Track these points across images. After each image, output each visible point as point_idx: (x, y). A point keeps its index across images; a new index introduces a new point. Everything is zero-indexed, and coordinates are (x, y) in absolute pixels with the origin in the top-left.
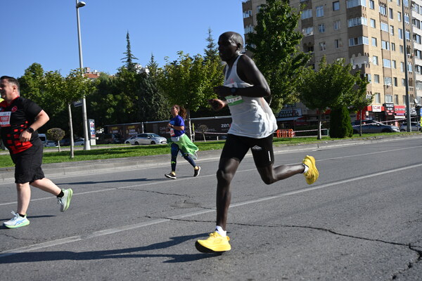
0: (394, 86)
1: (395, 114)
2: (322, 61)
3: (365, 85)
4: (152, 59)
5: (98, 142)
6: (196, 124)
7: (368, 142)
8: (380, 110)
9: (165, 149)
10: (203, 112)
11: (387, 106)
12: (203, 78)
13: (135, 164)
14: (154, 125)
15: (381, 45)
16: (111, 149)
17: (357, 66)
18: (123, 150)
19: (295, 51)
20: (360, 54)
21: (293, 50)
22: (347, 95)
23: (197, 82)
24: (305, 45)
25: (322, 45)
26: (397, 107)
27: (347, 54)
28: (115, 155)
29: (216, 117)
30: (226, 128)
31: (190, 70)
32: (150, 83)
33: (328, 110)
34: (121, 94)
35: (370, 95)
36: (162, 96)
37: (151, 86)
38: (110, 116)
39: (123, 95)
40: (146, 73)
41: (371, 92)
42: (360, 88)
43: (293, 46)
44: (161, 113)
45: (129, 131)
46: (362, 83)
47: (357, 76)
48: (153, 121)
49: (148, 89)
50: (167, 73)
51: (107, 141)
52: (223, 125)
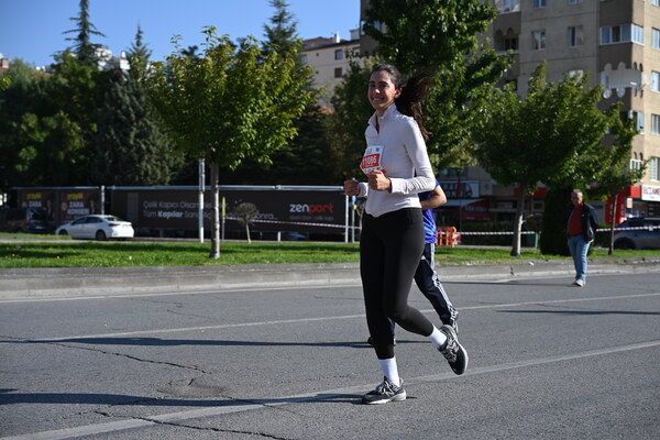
2: (537, 74)
3: (629, 138)
4: (139, 37)
6: (231, 199)
7: (626, 270)
8: (658, 198)
9: (154, 254)
10: (251, 172)
12: (256, 94)
13: (78, 285)
14: (130, 195)
16: (23, 246)
17: (614, 91)
18: (51, 250)
19: (476, 46)
20: (622, 65)
21: (470, 44)
22: (585, 156)
23: (242, 100)
24: (498, 35)
25: (538, 36)
27: (592, 62)
28: (31, 260)
29: (280, 187)
30: (301, 214)
31: (227, 72)
32: (129, 95)
33: (540, 189)
34: (57, 115)
35: (639, 161)
36: (154, 127)
37: (132, 101)
38: (26, 167)
39: (62, 119)
40: (121, 70)
41: (641, 155)
42: (618, 142)
43: (472, 34)
44: (149, 167)
45: (68, 204)
46: (623, 132)
47: (611, 115)
48: (129, 185)
49: (124, 107)
50: (171, 74)
51: (13, 224)
52: (293, 206)
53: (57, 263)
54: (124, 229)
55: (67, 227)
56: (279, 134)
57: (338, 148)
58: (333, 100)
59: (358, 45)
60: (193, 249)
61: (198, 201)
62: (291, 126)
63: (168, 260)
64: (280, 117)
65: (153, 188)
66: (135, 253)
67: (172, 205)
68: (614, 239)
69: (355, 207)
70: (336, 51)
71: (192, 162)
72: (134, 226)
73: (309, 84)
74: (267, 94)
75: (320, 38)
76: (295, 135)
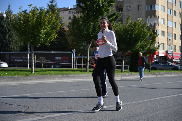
0: (174, 40)
1: (173, 58)
2: (128, 19)
3: (155, 38)
4: (9, 7)
6: (38, 55)
7: (154, 76)
8: (163, 55)
9: (14, 72)
10: (43, 47)
11: (168, 52)
12: (45, 24)
14: (6, 54)
15: (167, 11)
17: (151, 24)
19: (110, 10)
20: (153, 16)
21: (109, 10)
22: (142, 43)
23: (41, 26)
24: (117, 7)
25: (128, 8)
26: (175, 53)
27: (144, 15)
29: (52, 52)
30: (59, 60)
31: (36, 18)
32: (6, 24)
33: (129, 52)
35: (158, 44)
36: (14, 34)
37: (7, 26)
40: (4, 17)
41: (159, 42)
42: (152, 39)
43: (109, 7)
44: (12, 46)
46: (153, 36)
47: (150, 31)
48: (6, 51)
49: (5, 28)
50: (19, 18)
52: (56, 58)
54: (5, 65)
56: (52, 36)
57: (70, 40)
58: (68, 26)
59: (76, 10)
60: (26, 71)
61: (27, 56)
62: (55, 34)
63: (18, 74)
64: (52, 31)
65: (14, 52)
66: (8, 72)
67: (20, 57)
68: (150, 67)
69: (75, 58)
70: (69, 12)
71: (26, 44)
72: (8, 64)
73: (61, 21)
74: (48, 24)
75: (64, 8)
76: (57, 37)
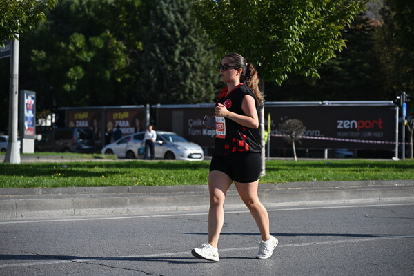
5: (39, 147)
9: (198, 173)
10: (297, 87)
12: (303, 6)
13: (122, 204)
14: (175, 114)
16: (69, 165)
18: (96, 169)
23: (289, 13)
28: (76, 179)
29: (327, 103)
30: (349, 130)
32: (174, 12)
34: (103, 35)
36: (199, 44)
37: (176, 18)
38: (74, 87)
39: (108, 38)
44: (194, 84)
45: (114, 124)
48: (174, 102)
49: (169, 25)
51: (61, 144)
52: (341, 122)
53: (102, 182)
55: (113, 146)
56: (327, 47)
58: (383, 12)
64: (328, 28)
65: (198, 106)
69: (406, 122)
74: (315, 5)
76: (343, 47)
